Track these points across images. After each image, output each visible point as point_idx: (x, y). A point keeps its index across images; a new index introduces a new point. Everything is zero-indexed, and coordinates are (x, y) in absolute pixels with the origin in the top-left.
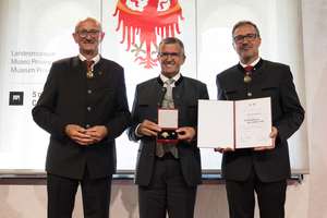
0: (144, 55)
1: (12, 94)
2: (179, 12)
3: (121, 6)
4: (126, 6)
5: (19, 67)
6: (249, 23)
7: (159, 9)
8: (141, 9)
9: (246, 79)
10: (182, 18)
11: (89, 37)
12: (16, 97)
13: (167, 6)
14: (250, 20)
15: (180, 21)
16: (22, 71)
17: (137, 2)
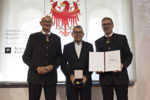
0: (64, 31)
1: (6, 48)
2: (79, 11)
3: (53, 9)
5: (9, 37)
7: (70, 10)
8: (62, 10)
9: (108, 42)
10: (80, 14)
12: (8, 50)
13: (73, 9)
15: (79, 16)
16: (10, 38)
17: (60, 8)
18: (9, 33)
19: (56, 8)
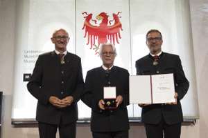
1: (25, 75)
2: (120, 26)
4: (90, 24)
5: (28, 59)
6: (157, 31)
7: (109, 25)
8: (98, 25)
10: (122, 30)
11: (62, 41)
12: (27, 77)
13: (113, 23)
14: (158, 29)
15: (121, 32)
17: (96, 21)
18: (29, 54)
19: (91, 21)
